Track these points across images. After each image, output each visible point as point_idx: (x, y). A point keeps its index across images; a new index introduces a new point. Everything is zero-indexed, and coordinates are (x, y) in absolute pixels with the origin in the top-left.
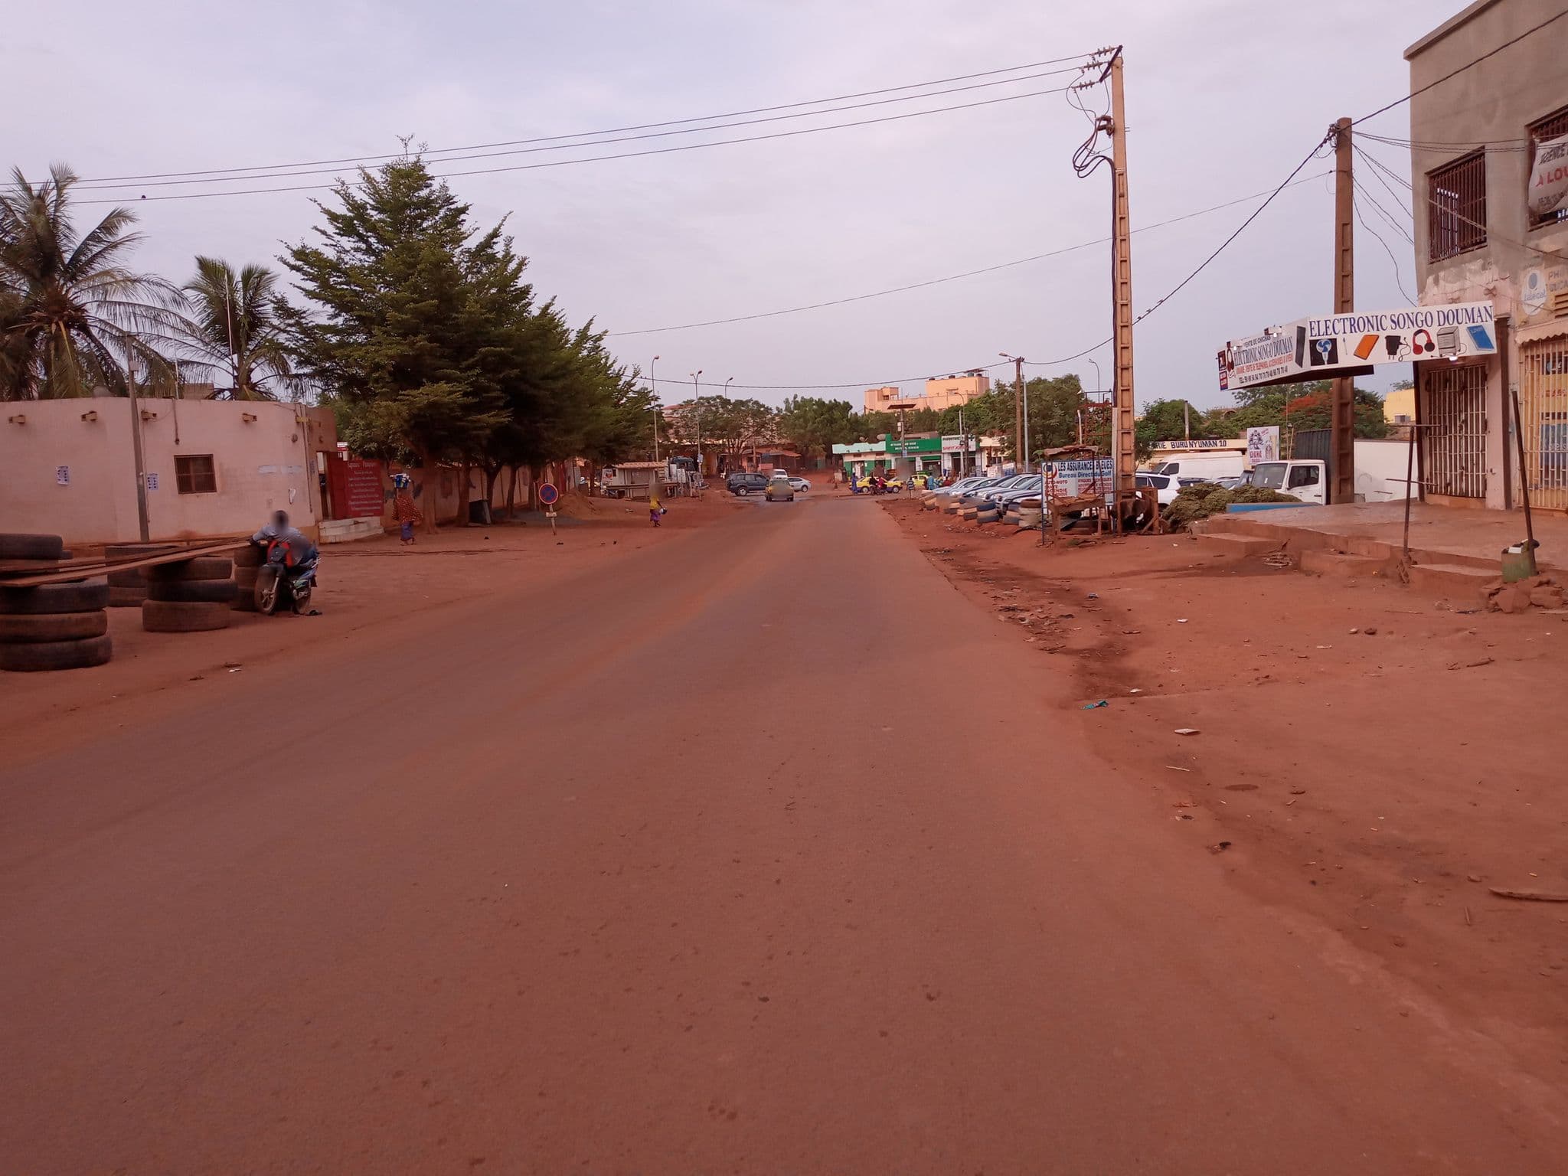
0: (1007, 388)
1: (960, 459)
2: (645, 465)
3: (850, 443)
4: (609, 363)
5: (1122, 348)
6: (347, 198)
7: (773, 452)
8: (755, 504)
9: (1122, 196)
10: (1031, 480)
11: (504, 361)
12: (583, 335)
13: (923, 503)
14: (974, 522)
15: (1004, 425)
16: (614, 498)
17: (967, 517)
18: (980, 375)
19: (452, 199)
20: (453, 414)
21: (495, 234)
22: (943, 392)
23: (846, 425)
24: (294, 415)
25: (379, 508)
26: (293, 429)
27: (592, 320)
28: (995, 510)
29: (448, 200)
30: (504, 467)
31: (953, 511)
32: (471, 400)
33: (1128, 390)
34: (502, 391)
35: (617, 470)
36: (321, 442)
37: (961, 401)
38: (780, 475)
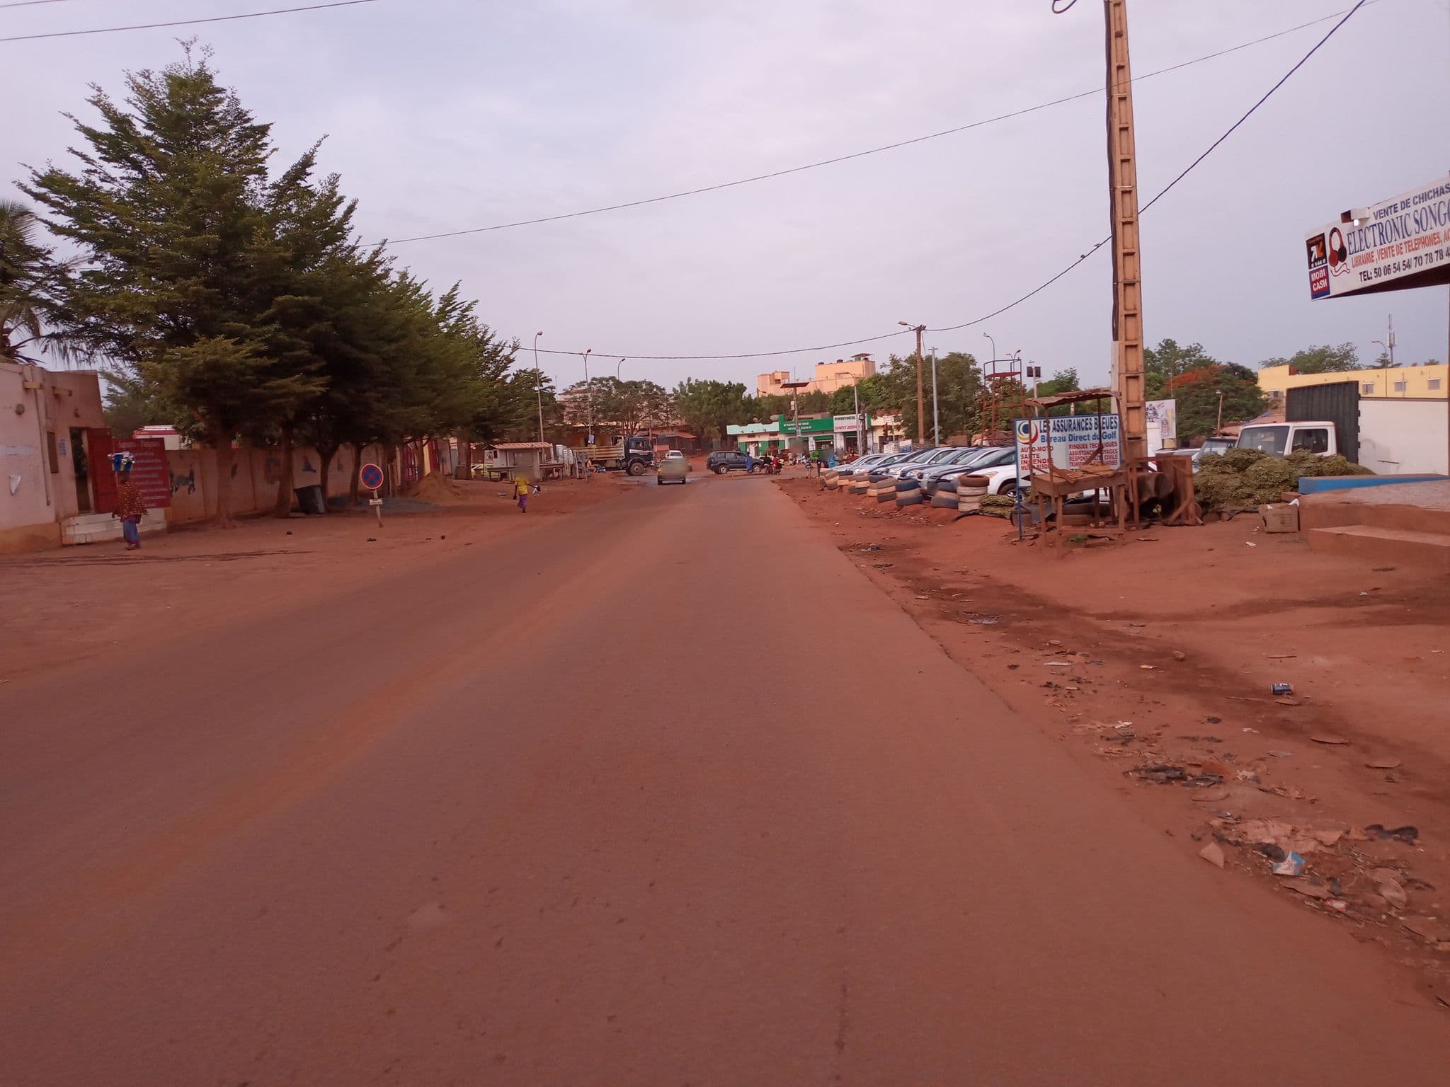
0: (901, 363)
1: (856, 438)
2: (528, 445)
3: (744, 424)
4: (487, 336)
5: (1125, 255)
6: (109, 112)
7: (668, 434)
8: (644, 485)
9: (1119, 35)
10: (953, 453)
11: (313, 313)
12: (448, 300)
13: (823, 482)
14: (892, 504)
15: (900, 401)
16: (495, 480)
17: (882, 498)
18: (866, 359)
19: (245, 115)
20: (242, 379)
21: (307, 162)
22: (832, 376)
23: (739, 406)
24: (19, 380)
25: (164, 497)
26: (18, 397)
27: (457, 285)
28: (917, 490)
29: (241, 116)
30: (341, 447)
31: (862, 491)
32: (265, 361)
33: (1134, 315)
34: (311, 351)
35: (498, 452)
36: (77, 415)
37: (851, 382)
38: (674, 456)
